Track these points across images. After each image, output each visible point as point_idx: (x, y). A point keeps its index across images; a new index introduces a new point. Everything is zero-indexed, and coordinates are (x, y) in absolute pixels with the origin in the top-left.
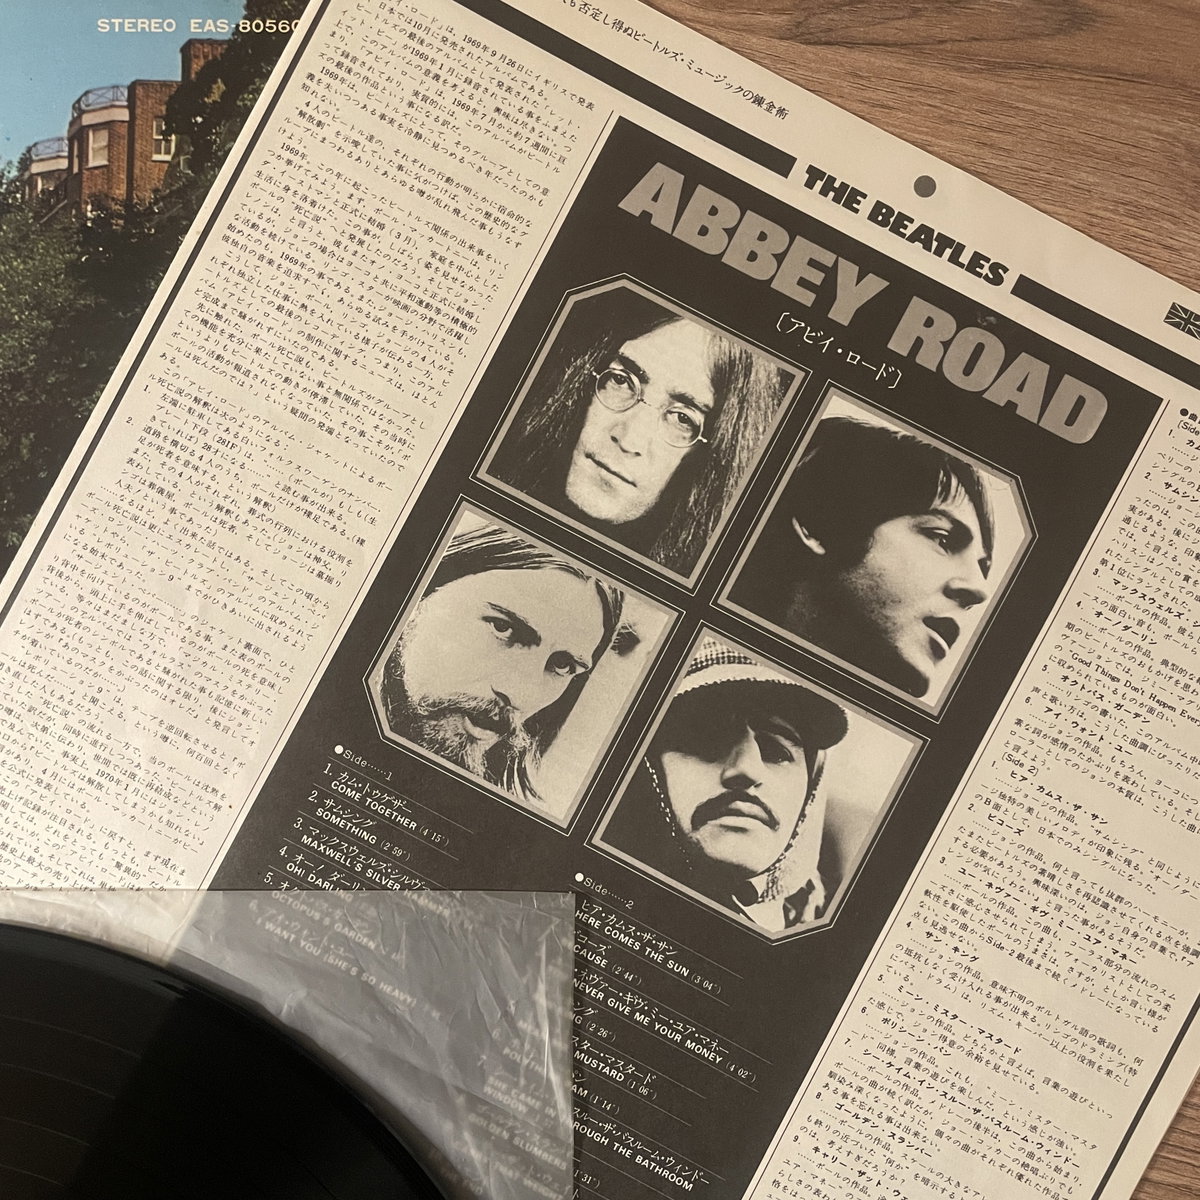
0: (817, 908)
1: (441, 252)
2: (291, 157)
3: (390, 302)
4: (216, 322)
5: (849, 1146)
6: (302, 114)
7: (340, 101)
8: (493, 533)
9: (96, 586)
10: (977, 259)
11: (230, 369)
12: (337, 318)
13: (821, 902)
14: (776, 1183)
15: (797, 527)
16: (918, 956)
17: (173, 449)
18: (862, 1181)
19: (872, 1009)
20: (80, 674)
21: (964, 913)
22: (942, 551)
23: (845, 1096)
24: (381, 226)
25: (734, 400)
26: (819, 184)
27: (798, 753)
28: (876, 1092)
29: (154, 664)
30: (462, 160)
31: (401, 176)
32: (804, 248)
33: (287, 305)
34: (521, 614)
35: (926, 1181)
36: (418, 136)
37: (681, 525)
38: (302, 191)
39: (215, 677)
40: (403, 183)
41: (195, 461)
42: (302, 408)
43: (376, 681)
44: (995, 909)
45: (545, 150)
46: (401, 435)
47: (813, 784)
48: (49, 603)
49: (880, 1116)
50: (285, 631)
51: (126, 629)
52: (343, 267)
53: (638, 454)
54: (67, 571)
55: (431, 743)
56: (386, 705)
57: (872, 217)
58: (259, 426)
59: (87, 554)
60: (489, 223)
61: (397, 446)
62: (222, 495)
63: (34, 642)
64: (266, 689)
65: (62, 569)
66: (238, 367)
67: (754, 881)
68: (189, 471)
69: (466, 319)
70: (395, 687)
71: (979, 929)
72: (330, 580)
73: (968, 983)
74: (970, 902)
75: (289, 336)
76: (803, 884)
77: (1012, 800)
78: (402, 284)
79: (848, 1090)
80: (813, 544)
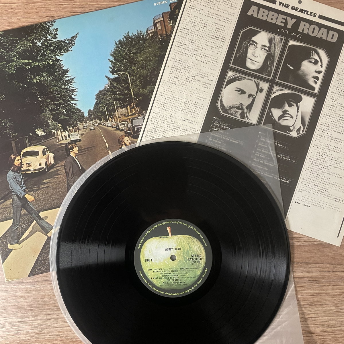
0: (302, 131)
1: (218, 27)
2: (189, 15)
3: (210, 38)
4: (181, 46)
5: (314, 171)
6: (190, 7)
7: (196, 4)
8: (235, 75)
9: (168, 96)
10: (311, 13)
11: (185, 54)
12: (202, 42)
13: (303, 129)
14: (303, 179)
15: (288, 65)
16: (321, 136)
17: (177, 70)
18: (318, 176)
19: (315, 146)
20: (168, 112)
21: (328, 127)
22: (314, 65)
23: (313, 162)
24: (206, 25)
25: (273, 45)
26: (281, 5)
27: (294, 104)
28: (318, 160)
29: (180, 108)
30: (219, 11)
31: (208, 15)
32: (281, 16)
33: (193, 41)
34: (242, 88)
35: (329, 174)
36: (210, 8)
37: (267, 68)
38: (192, 21)
39: (191, 108)
40: (209, 16)
41: (181, 71)
42: (198, 59)
43: (219, 104)
44: (333, 125)
45: (233, 6)
46: (216, 61)
47: (298, 109)
48: (160, 100)
49: (319, 164)
50: (201, 99)
51: (174, 103)
52: (201, 33)
53: (258, 57)
54: (162, 94)
55: (230, 114)
56: (221, 108)
57: (292, 9)
58: (191, 63)
59: (165, 91)
60: (225, 21)
61: (215, 63)
62: (187, 77)
63: (159, 108)
64: (200, 109)
65: (161, 94)
66: (186, 54)
67: (290, 128)
68: (180, 74)
69: (224, 38)
70: (222, 105)
71: (331, 129)
72: (208, 88)
73: (331, 139)
74: (329, 125)
75: (194, 46)
76: (299, 127)
77: (333, 106)
78: (212, 34)
79: (313, 161)
80: (291, 67)
